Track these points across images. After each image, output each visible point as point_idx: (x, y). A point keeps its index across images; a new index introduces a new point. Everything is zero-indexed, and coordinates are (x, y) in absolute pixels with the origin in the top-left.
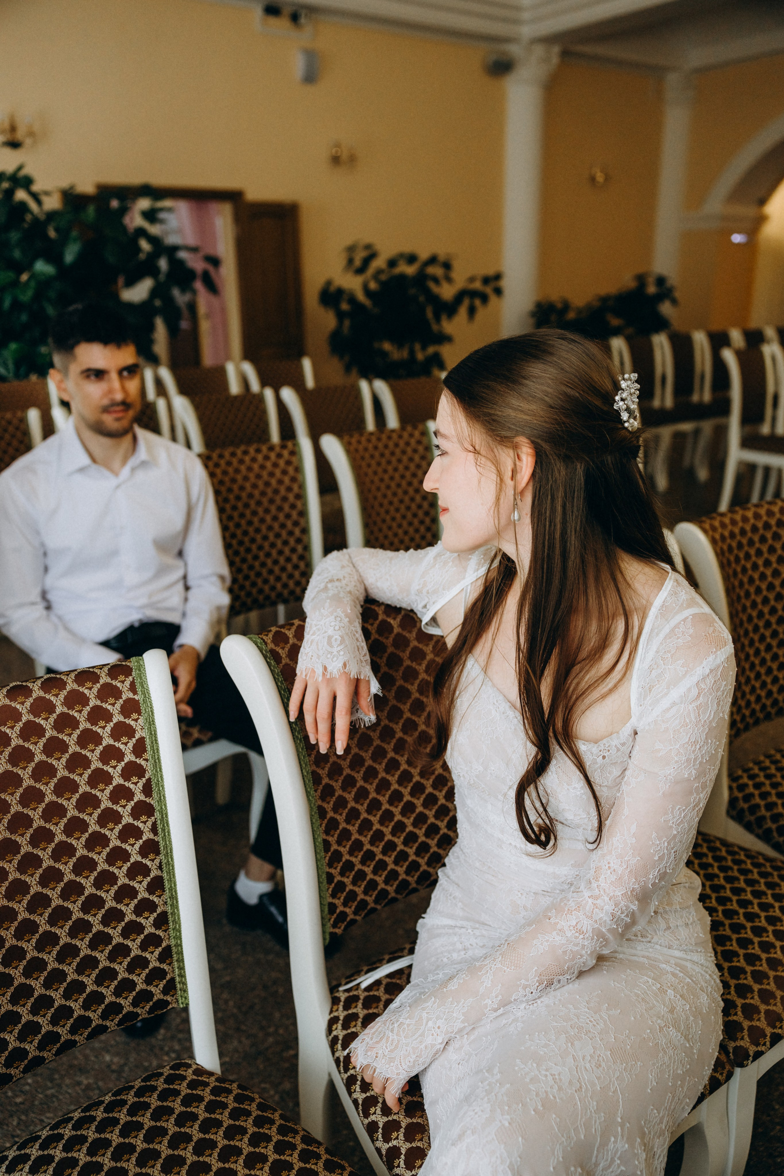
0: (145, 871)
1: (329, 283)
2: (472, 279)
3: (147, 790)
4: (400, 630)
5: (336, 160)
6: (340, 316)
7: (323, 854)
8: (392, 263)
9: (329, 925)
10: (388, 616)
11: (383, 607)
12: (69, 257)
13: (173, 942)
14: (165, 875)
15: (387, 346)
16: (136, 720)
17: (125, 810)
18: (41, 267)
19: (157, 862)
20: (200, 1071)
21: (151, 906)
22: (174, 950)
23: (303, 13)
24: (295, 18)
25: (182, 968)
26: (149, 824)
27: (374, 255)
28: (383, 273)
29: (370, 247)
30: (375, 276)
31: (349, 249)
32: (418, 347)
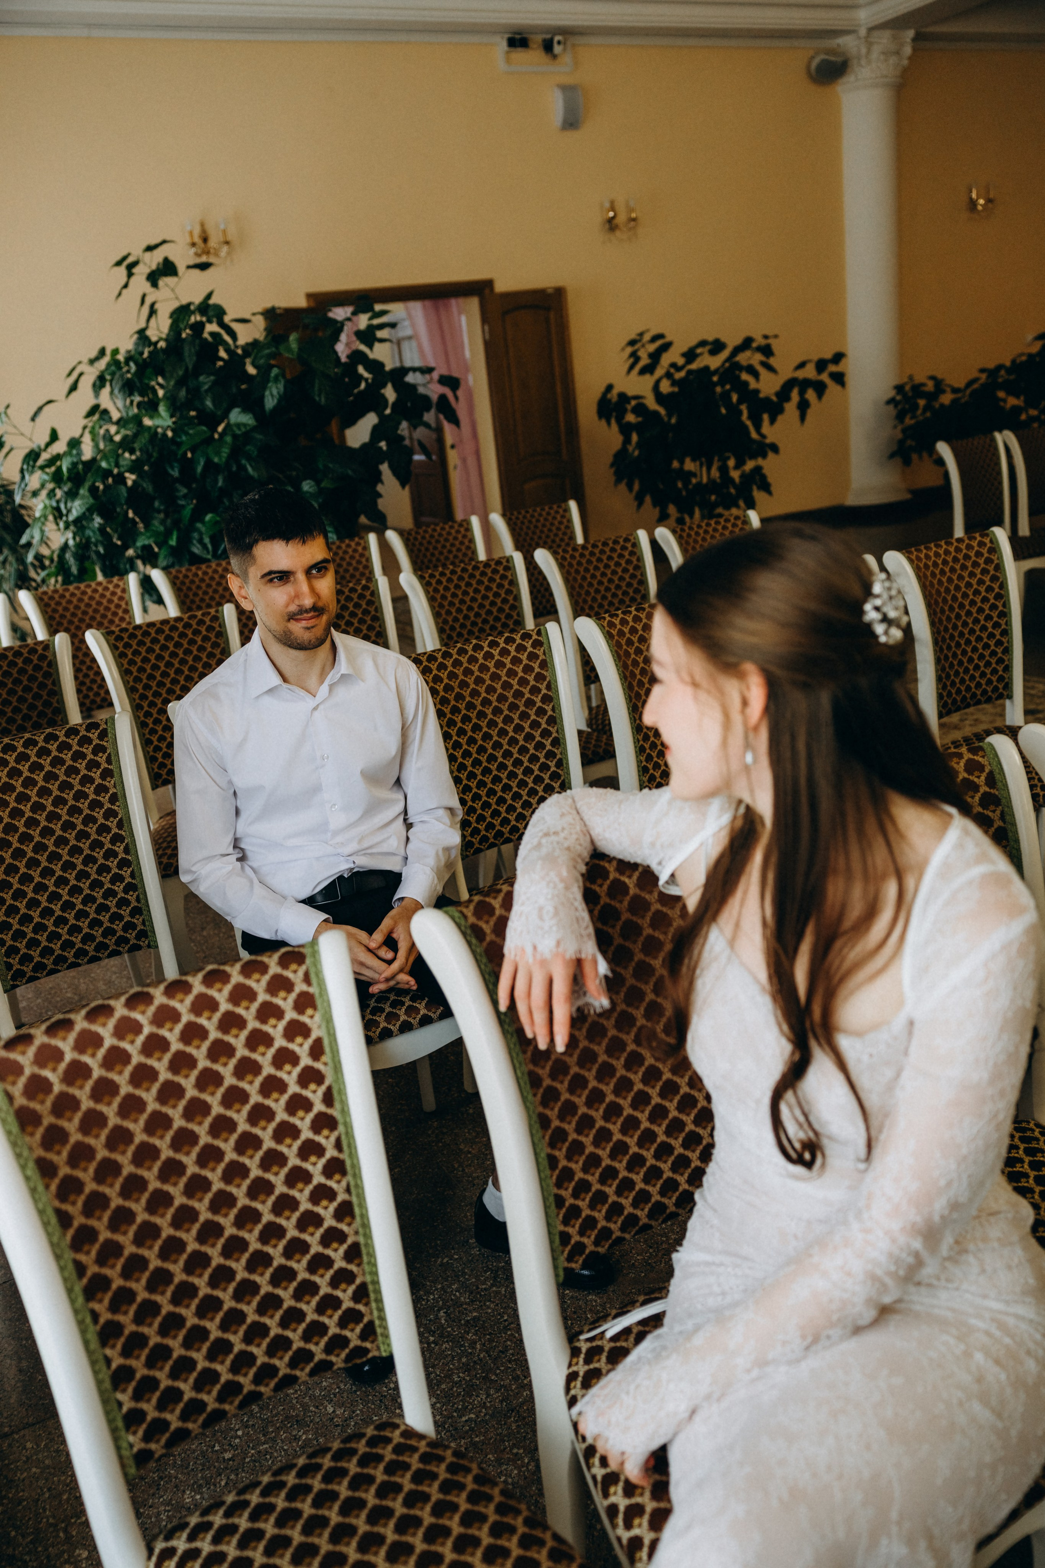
0: (331, 1195)
1: (610, 388)
2: (802, 365)
3: (328, 1099)
4: (638, 891)
5: (611, 225)
6: (626, 430)
7: (548, 1172)
8: (690, 355)
9: (562, 1259)
10: (622, 873)
11: (615, 863)
12: (270, 402)
13: (368, 1279)
14: (355, 1200)
15: (689, 465)
16: (312, 1017)
17: (304, 1122)
18: (237, 416)
19: (344, 1184)
20: (410, 1433)
21: (341, 1237)
22: (371, 1287)
23: (557, 38)
24: (548, 46)
25: (381, 1310)
26: (333, 1139)
27: (666, 347)
28: (678, 369)
29: (660, 336)
30: (668, 375)
31: (632, 343)
32: (731, 463)
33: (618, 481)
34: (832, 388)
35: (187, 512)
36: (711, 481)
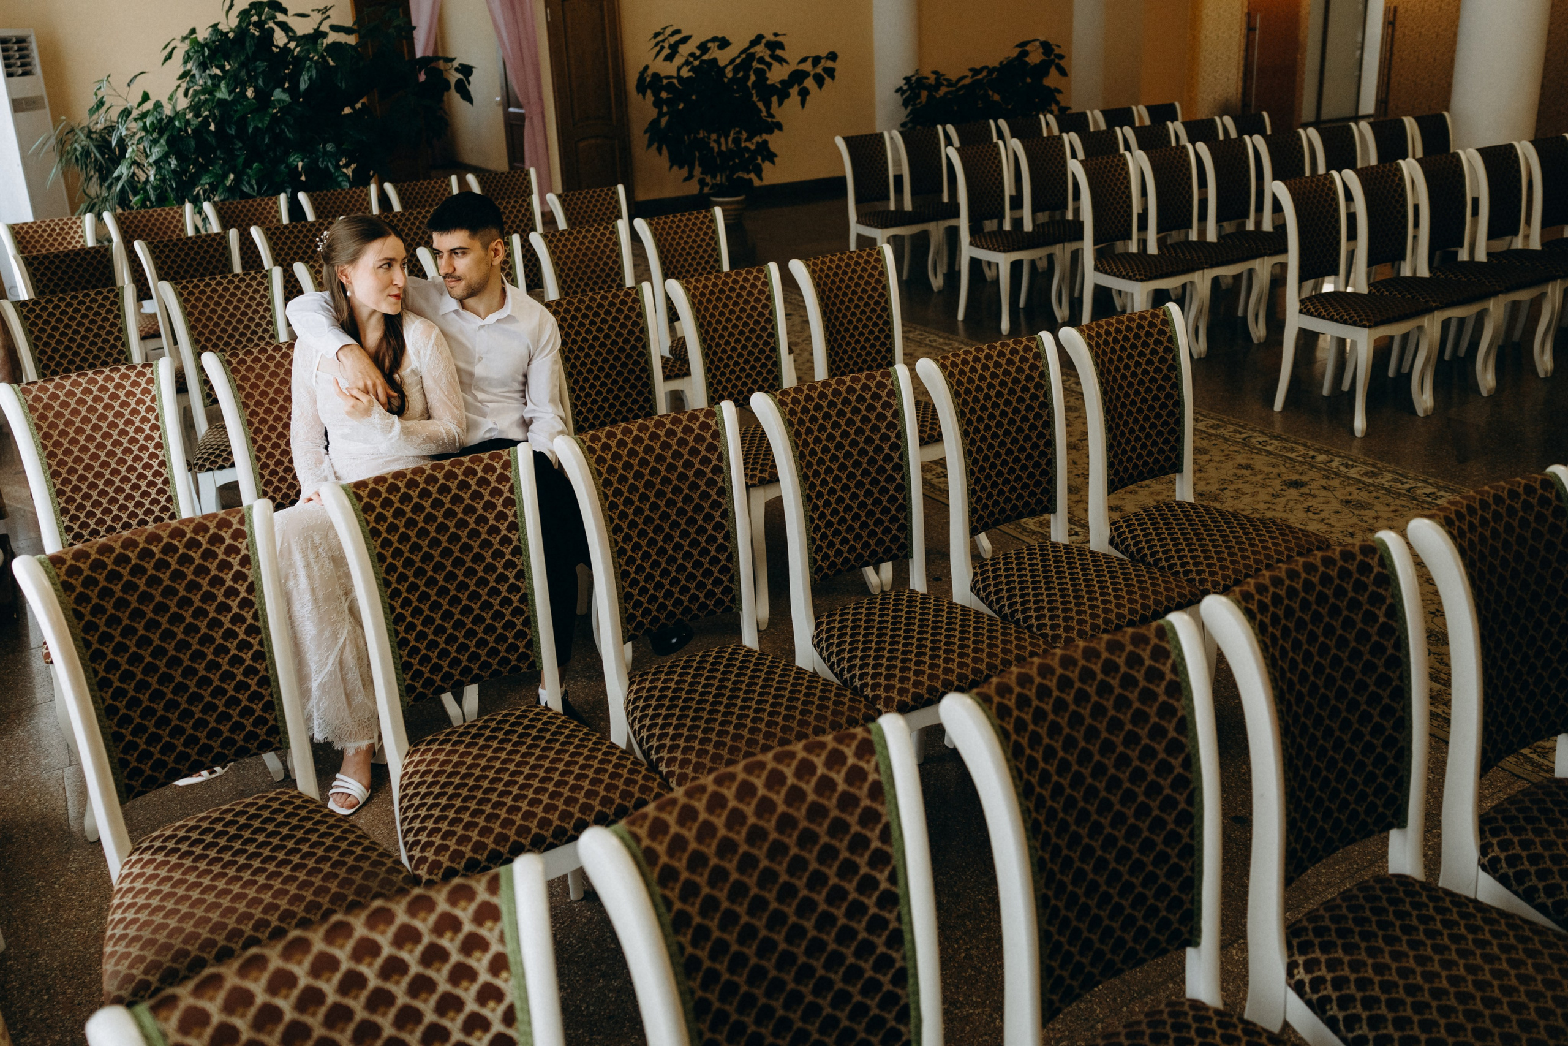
0: (157, 457)
1: (646, 68)
2: (804, 60)
6: (658, 103)
7: (256, 462)
8: (703, 47)
12: (303, 86)
14: (167, 460)
16: (152, 387)
17: (146, 427)
18: (278, 94)
19: (162, 453)
21: (160, 474)
26: (158, 435)
27: (685, 40)
28: (696, 58)
29: (678, 32)
30: (687, 63)
31: (656, 35)
32: (744, 135)
33: (650, 145)
34: (828, 80)
35: (241, 160)
36: (730, 150)
